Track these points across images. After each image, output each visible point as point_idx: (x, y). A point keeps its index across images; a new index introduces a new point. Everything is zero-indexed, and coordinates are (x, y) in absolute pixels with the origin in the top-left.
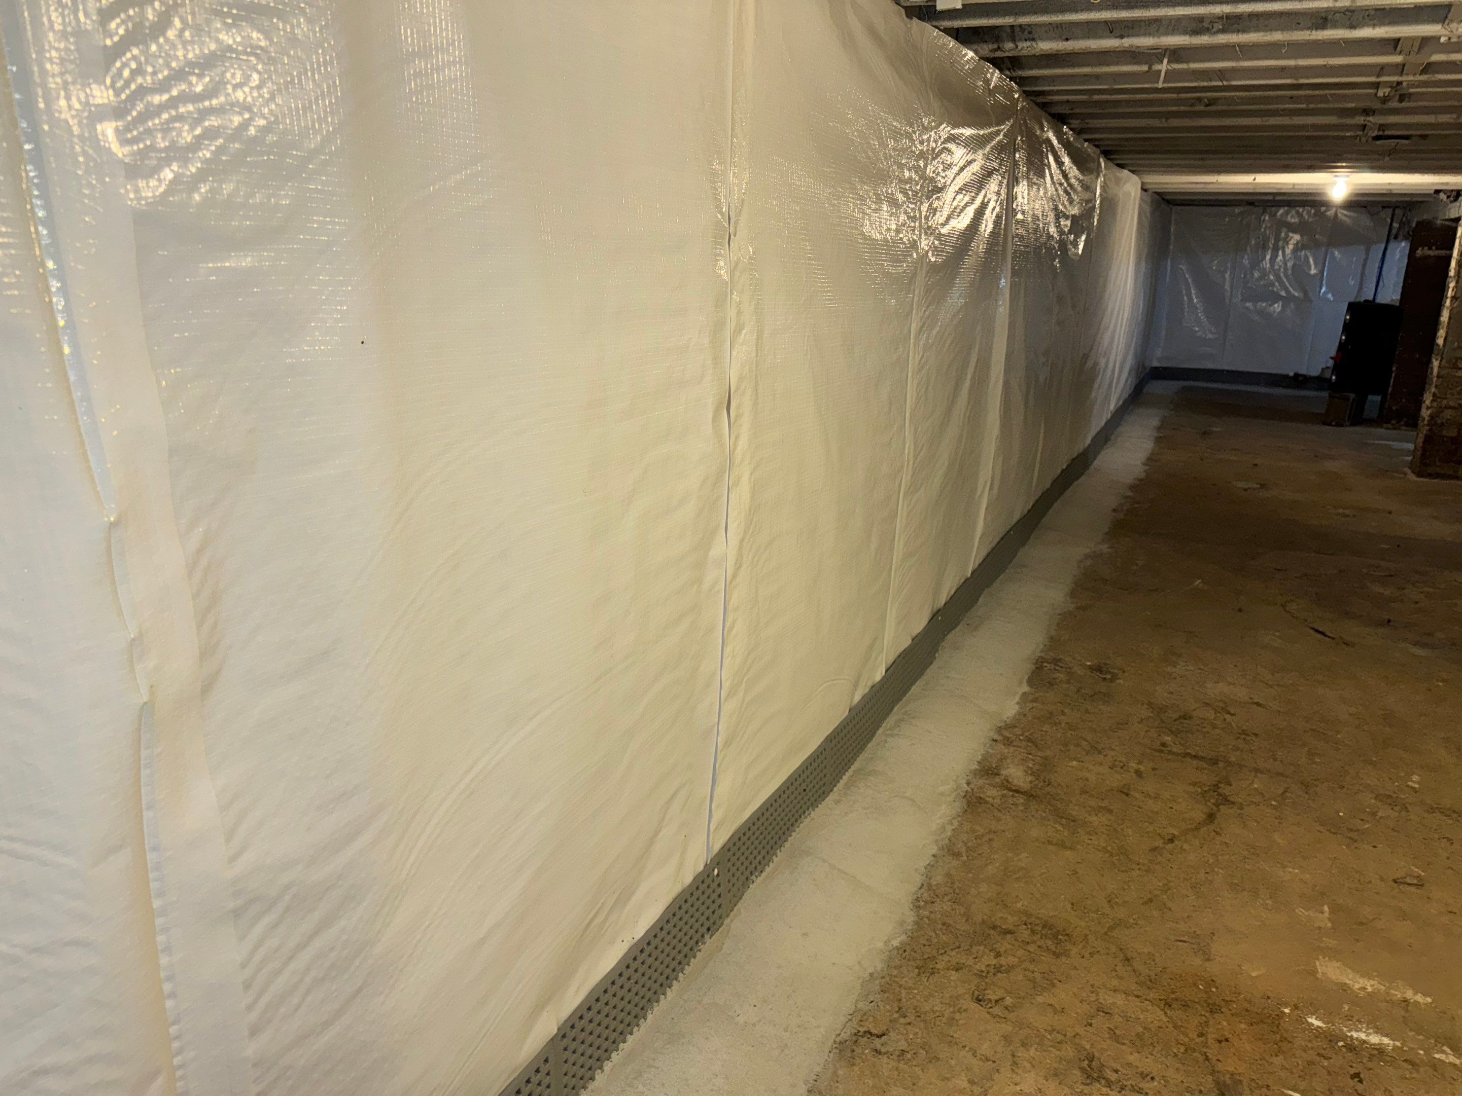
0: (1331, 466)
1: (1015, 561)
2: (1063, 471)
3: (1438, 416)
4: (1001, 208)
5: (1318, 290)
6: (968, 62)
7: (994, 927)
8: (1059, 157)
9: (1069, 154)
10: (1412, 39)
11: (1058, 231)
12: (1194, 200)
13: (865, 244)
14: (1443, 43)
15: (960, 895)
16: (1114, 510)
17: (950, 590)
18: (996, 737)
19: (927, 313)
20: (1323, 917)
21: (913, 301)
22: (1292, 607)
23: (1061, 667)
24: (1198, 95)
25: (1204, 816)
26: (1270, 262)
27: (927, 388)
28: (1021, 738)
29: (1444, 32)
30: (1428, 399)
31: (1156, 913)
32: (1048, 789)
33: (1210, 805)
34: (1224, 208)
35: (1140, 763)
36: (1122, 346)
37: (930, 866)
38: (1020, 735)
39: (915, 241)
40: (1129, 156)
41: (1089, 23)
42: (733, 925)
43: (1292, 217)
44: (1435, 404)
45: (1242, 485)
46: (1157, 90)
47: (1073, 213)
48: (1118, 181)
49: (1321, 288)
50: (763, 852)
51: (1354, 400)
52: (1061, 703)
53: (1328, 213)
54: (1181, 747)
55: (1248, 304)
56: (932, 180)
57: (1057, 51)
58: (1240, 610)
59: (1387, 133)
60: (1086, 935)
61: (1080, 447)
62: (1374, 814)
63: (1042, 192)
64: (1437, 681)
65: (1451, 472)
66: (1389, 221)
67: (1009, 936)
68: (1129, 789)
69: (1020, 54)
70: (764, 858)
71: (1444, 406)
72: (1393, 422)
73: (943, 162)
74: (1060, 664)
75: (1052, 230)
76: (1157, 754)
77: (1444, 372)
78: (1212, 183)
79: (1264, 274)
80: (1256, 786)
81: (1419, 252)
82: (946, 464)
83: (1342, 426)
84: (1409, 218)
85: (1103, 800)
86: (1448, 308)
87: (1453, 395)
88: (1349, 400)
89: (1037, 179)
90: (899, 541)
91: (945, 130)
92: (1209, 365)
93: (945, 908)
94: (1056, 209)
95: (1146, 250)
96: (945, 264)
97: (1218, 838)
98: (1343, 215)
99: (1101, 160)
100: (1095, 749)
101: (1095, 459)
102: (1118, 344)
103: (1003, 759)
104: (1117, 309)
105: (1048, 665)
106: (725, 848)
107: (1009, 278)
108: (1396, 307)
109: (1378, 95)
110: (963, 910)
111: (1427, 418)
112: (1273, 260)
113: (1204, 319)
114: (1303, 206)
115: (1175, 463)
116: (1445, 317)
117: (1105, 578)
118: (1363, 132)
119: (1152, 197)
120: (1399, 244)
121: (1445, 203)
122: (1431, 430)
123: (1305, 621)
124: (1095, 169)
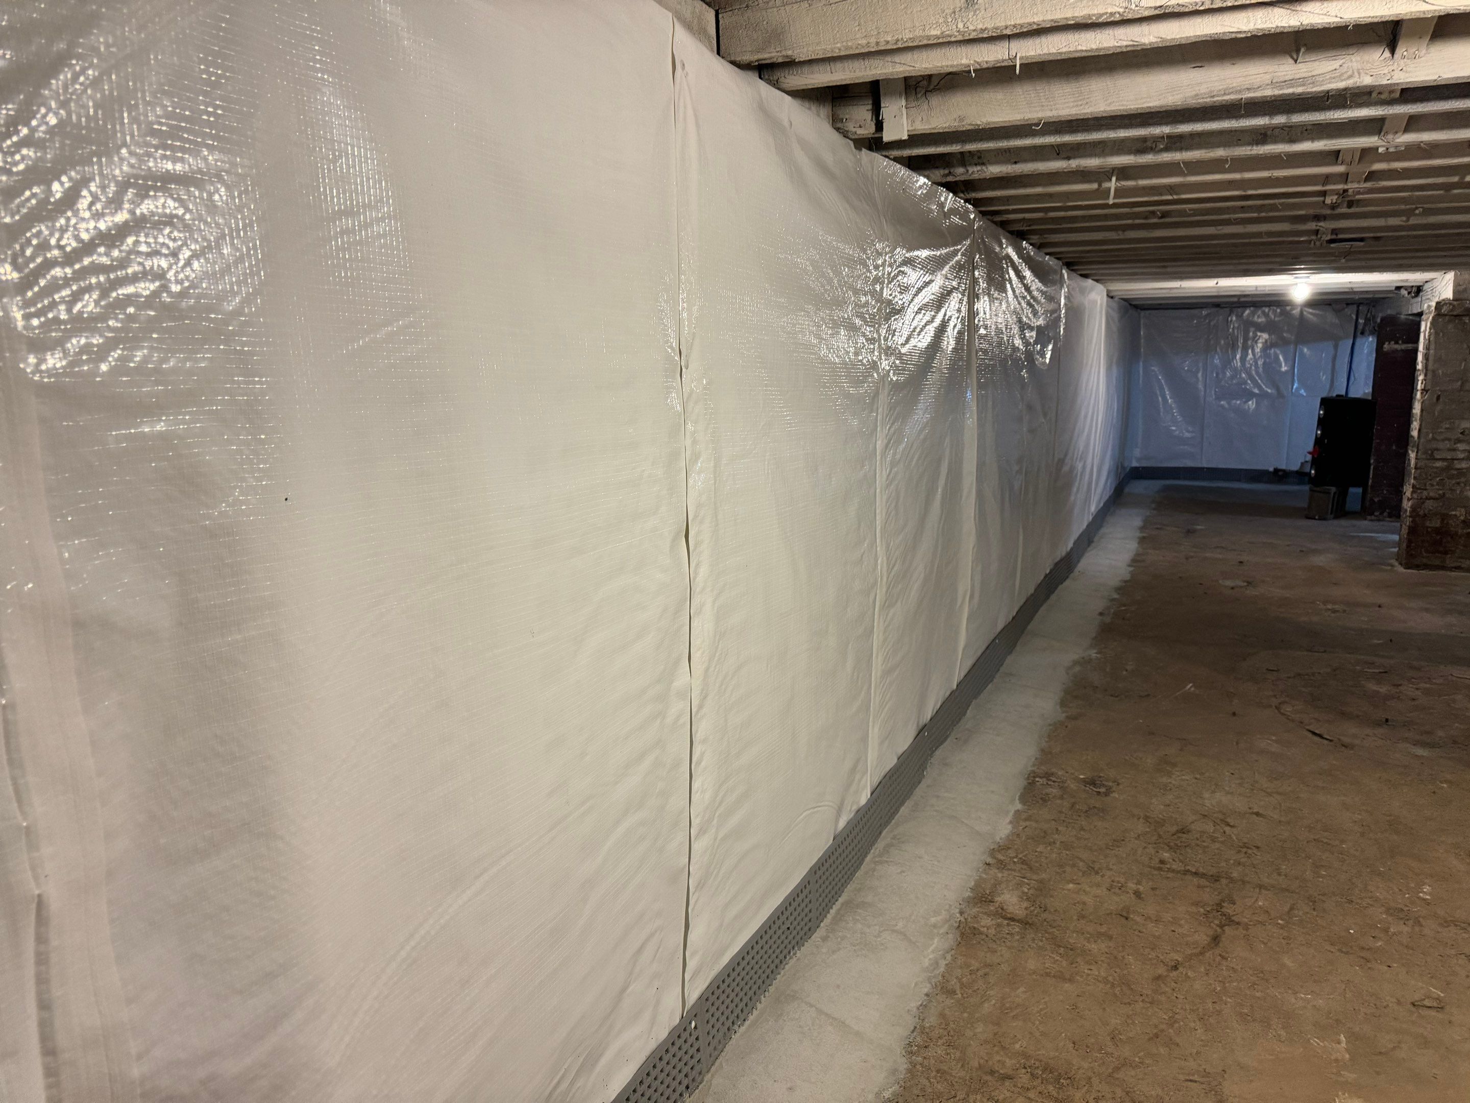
0: (1320, 560)
1: (1002, 670)
2: (1046, 576)
3: (1420, 508)
4: (963, 324)
5: (1290, 387)
6: (921, 187)
7: (992, 1072)
8: (1021, 272)
9: (1029, 269)
10: (1352, 151)
11: (1023, 343)
12: (1160, 304)
13: (823, 368)
14: (1381, 153)
15: (956, 1038)
16: (1101, 614)
17: (935, 705)
18: (989, 860)
19: (893, 429)
20: (1341, 1047)
21: (877, 420)
22: (1288, 709)
23: (1054, 782)
24: (1151, 208)
25: (1209, 939)
26: (1241, 362)
27: (897, 503)
28: (1015, 860)
29: (1380, 143)
30: (1408, 490)
31: (1162, 1050)
32: (1044, 916)
33: (1214, 926)
34: (1192, 311)
35: (1139, 883)
36: (1098, 450)
37: (923, 1007)
38: (1014, 858)
39: (875, 362)
40: (1093, 267)
41: (1035, 147)
42: (714, 1082)
43: (1259, 317)
44: (1415, 496)
45: (1229, 583)
46: (1107, 206)
47: (1038, 323)
48: (1083, 291)
49: (1293, 386)
50: (746, 999)
51: (1335, 493)
52: (1055, 821)
53: (1294, 312)
54: (1181, 864)
55: (1222, 403)
56: (889, 302)
57: (1007, 173)
58: (1234, 714)
59: (1341, 236)
60: (1090, 1078)
61: (1062, 551)
62: (1386, 930)
63: (1004, 306)
64: (1441, 782)
65: (1437, 562)
66: (1354, 317)
67: (1007, 1083)
68: (1128, 912)
69: (971, 178)
70: (746, 1005)
71: (1424, 497)
72: (1377, 513)
73: (899, 285)
74: (1053, 779)
75: (1018, 342)
76: (1156, 872)
77: (1422, 463)
78: (1176, 288)
79: (1236, 372)
80: (1260, 903)
81: (1386, 347)
82: (922, 575)
83: (1325, 519)
84: (1374, 313)
85: (1101, 925)
86: (1419, 401)
87: (1433, 485)
88: (1329, 493)
89: (999, 294)
90: (877, 657)
91: (901, 253)
92: (1189, 463)
93: (939, 1052)
94: (1020, 321)
95: (1116, 355)
96: (907, 382)
97: (1224, 963)
98: (1309, 313)
99: (1064, 271)
100: (1091, 870)
102: (1095, 445)
103: (997, 884)
104: (1090, 413)
105: (1040, 780)
106: (704, 998)
107: (975, 390)
108: (1369, 400)
109: (1326, 202)
110: (958, 1054)
111: (1409, 509)
112: (1243, 359)
113: (1179, 418)
114: (1269, 306)
115: (1161, 563)
116: (1417, 409)
117: (1095, 685)
118: (1316, 237)
119: (1120, 302)
120: (1367, 339)
121: (1406, 299)
122: (1414, 521)
123: (1302, 723)
124: (1059, 280)
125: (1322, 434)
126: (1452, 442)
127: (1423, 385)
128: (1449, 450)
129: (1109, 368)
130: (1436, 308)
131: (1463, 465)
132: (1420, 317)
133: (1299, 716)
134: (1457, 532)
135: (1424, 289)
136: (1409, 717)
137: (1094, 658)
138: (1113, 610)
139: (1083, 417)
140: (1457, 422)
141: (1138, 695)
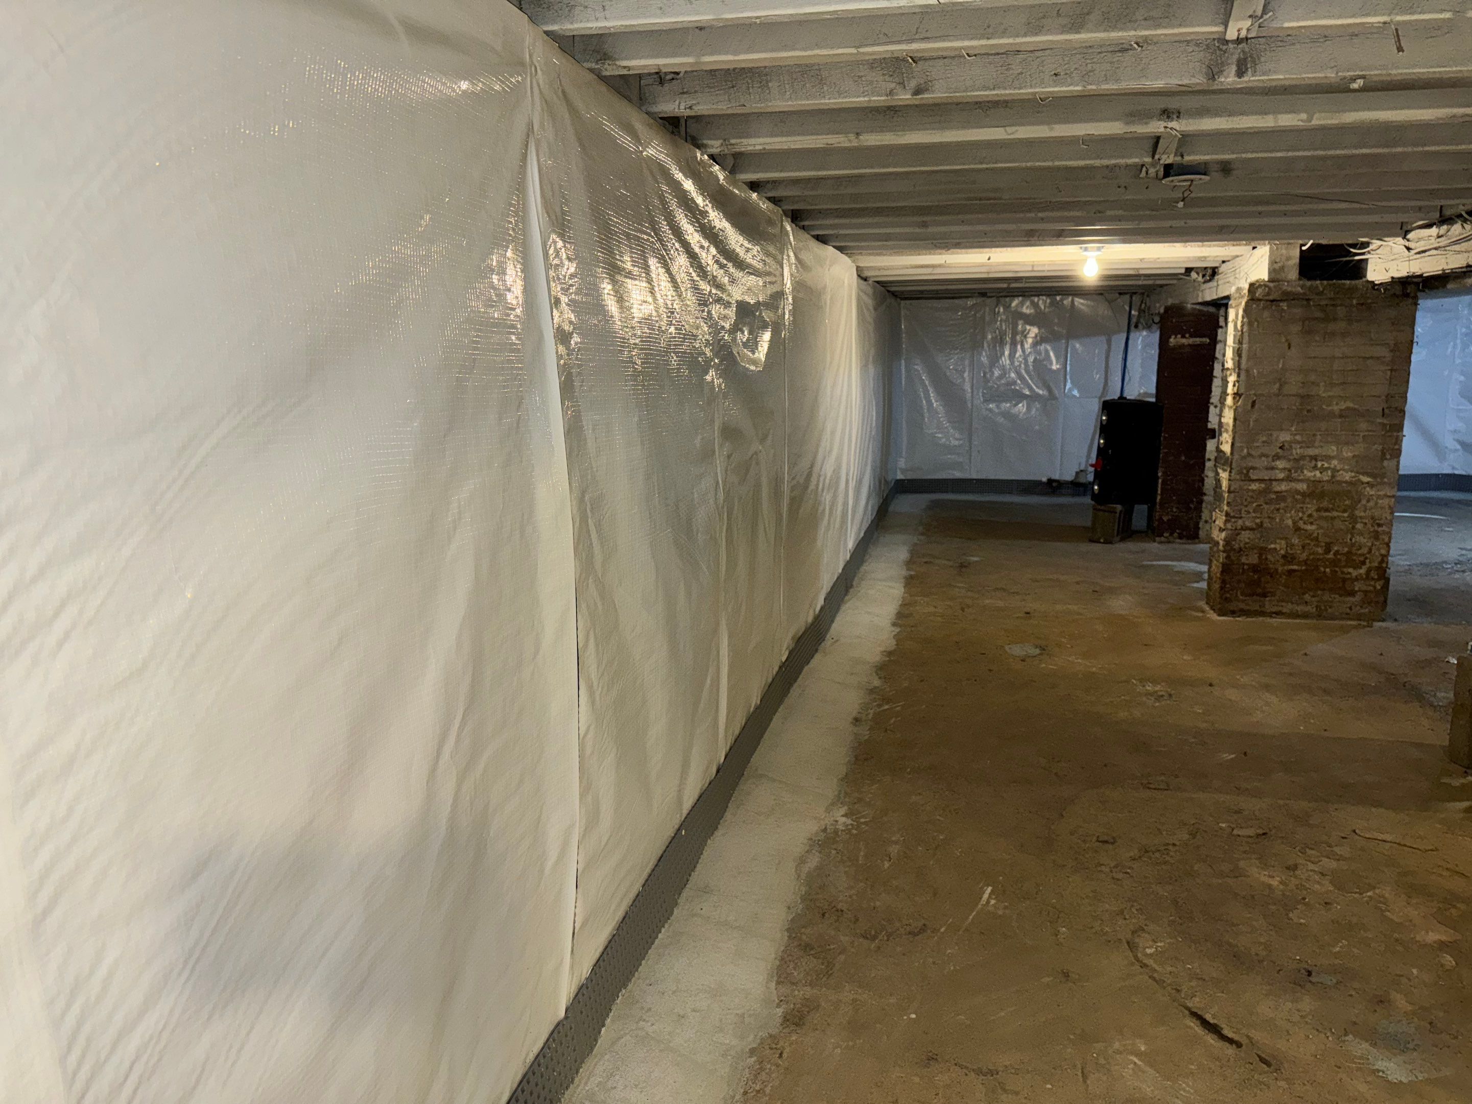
0: (1120, 604)
3: (1235, 540)
5: (1063, 387)
12: (922, 292)
16: (856, 722)
26: (1009, 359)
30: (1219, 518)
34: (956, 301)
36: (854, 471)
43: (1028, 308)
44: (1229, 526)
47: (739, 298)
48: (818, 261)
49: (1065, 386)
51: (1121, 512)
55: (991, 406)
61: (808, 616)
65: (1257, 608)
66: (1127, 308)
71: (1239, 527)
72: (1166, 534)
77: (1235, 486)
79: (1005, 371)
81: (1171, 341)
83: (1111, 543)
84: (1148, 304)
86: (1230, 407)
87: (1249, 512)
88: (1114, 512)
92: (958, 475)
95: (872, 351)
98: (1080, 304)
99: (788, 226)
101: (833, 621)
102: (848, 464)
104: (839, 428)
108: (1155, 403)
111: (1221, 543)
112: (1012, 356)
113: (946, 424)
114: (1038, 296)
115: (931, 618)
116: (1228, 417)
117: (839, 906)
118: (1153, 157)
119: (874, 288)
120: (1145, 333)
121: (1196, 284)
122: (1228, 557)
123: (1178, 991)
124: (780, 241)
125: (1105, 443)
126: (1270, 459)
127: (1236, 389)
128: (1267, 469)
129: (864, 367)
130: (1249, 291)
131: (1283, 487)
132: (1222, 304)
133: (1169, 969)
134: (1276, 570)
135: (1223, 268)
136: (1336, 955)
137: (841, 827)
138: (872, 711)
139: (829, 433)
140: (1275, 434)
141: (908, 928)
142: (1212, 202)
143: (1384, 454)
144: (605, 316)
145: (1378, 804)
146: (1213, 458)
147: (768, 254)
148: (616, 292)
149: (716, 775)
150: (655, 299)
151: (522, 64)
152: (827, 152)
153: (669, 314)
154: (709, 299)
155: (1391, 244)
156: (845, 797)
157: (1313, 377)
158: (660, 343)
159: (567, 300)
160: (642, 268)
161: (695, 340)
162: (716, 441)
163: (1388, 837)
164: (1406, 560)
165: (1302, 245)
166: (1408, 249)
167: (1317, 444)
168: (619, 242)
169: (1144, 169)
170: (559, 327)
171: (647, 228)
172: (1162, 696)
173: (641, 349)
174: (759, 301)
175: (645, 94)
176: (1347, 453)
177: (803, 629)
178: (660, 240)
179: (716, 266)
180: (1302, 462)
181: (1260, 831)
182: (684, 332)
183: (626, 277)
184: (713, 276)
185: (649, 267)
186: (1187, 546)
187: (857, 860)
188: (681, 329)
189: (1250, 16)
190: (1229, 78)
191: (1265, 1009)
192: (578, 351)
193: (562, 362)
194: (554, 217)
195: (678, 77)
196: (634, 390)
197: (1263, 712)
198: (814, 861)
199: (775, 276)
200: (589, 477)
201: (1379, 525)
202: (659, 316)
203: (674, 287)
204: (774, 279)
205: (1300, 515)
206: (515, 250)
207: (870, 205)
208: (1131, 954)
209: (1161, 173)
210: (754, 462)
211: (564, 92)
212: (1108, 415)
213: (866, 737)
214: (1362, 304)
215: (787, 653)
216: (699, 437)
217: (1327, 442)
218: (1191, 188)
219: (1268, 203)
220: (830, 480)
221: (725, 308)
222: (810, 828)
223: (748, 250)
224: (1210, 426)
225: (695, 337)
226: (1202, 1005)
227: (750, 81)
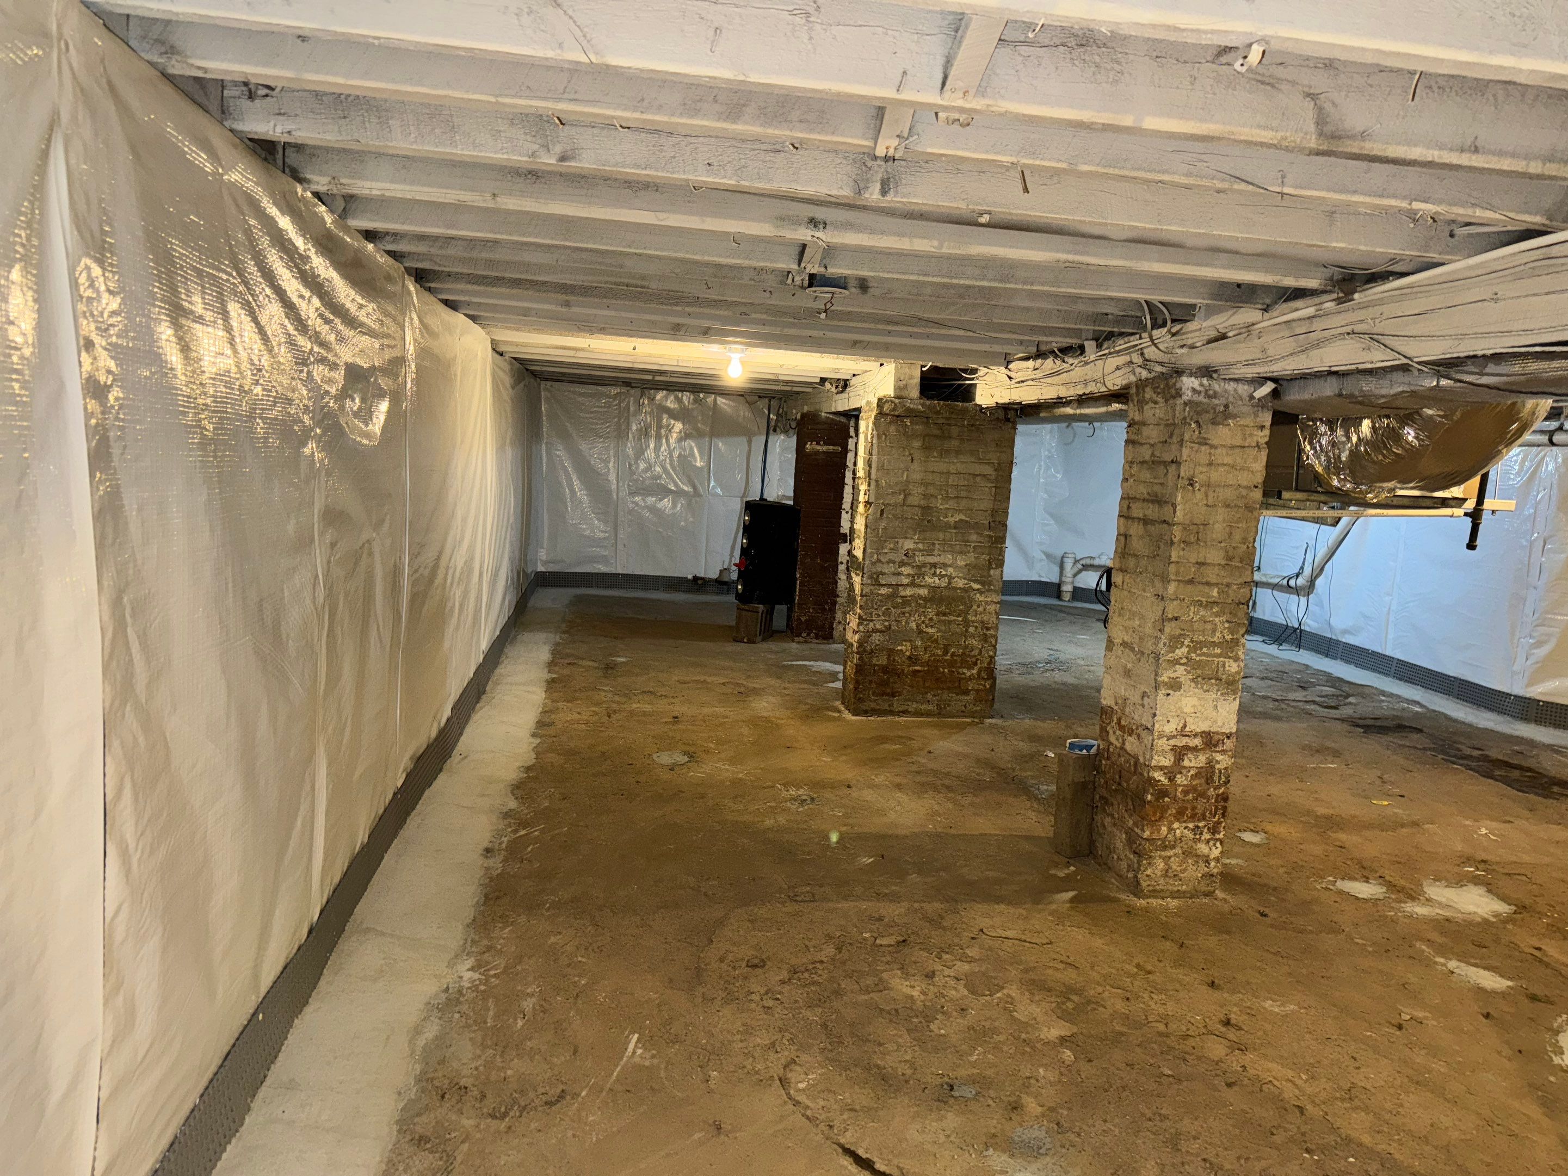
0: (764, 706)
3: (867, 642)
5: (706, 484)
12: (564, 374)
22: (800, 1083)
26: (655, 452)
30: (854, 621)
34: (600, 388)
43: (672, 402)
44: (861, 628)
48: (446, 328)
49: (709, 483)
51: (763, 612)
55: (636, 499)
58: (718, 1125)
65: (886, 707)
66: (767, 412)
71: (870, 630)
72: (804, 635)
77: (867, 590)
78: (583, 350)
79: (650, 465)
81: (809, 447)
83: (754, 642)
84: (786, 409)
86: (862, 515)
87: (879, 616)
88: (757, 612)
92: (603, 568)
95: (510, 433)
98: (722, 403)
99: (410, 286)
101: (461, 734)
111: (855, 644)
112: (658, 449)
113: (591, 515)
114: (682, 391)
115: (575, 726)
116: (860, 524)
117: (463, 1082)
118: (799, 265)
119: (511, 364)
120: (782, 437)
121: (830, 394)
122: (861, 659)
123: (831, 1127)
124: (400, 300)
125: (748, 543)
126: (897, 565)
127: (866, 497)
128: (894, 574)
129: (501, 449)
130: (878, 405)
131: (908, 592)
132: (854, 415)
133: (822, 1103)
134: (903, 670)
135: (854, 381)
136: (974, 1065)
137: (467, 985)
138: (505, 839)
139: (459, 520)
140: (901, 541)
141: (544, 1098)
142: (848, 316)
143: (990, 563)
144: (162, 367)
145: (999, 900)
146: (845, 562)
147: (387, 314)
148: (180, 339)
149: (308, 936)
150: (235, 352)
151: (46, 35)
152: (459, 208)
153: (255, 372)
154: (309, 358)
155: (995, 372)
156: (471, 947)
157: (931, 490)
158: (240, 406)
159: (104, 343)
160: (219, 313)
161: (290, 404)
162: (316, 526)
163: (1010, 934)
164: (1007, 659)
165: (922, 366)
166: (1010, 378)
167: (936, 552)
168: (186, 278)
169: (790, 276)
170: (90, 377)
171: (227, 266)
172: (805, 800)
173: (214, 412)
174: (374, 366)
175: (228, 107)
176: (960, 563)
177: (425, 746)
178: (246, 283)
179: (319, 321)
180: (923, 569)
181: (901, 939)
182: (274, 394)
183: (194, 321)
184: (316, 332)
185: (228, 312)
186: (822, 646)
187: (485, 1022)
188: (270, 391)
189: (898, 136)
190: (873, 195)
191: (913, 1134)
192: (119, 409)
193: (93, 421)
194: (88, 235)
195: (274, 93)
196: (202, 461)
197: (896, 812)
198: (431, 1031)
199: (394, 339)
200: (131, 572)
201: (988, 629)
202: (241, 373)
203: (262, 339)
204: (393, 343)
205: (923, 618)
206: (25, 271)
207: (507, 275)
208: (783, 1092)
209: (806, 283)
210: (366, 552)
211: (110, 84)
212: (751, 516)
213: (499, 871)
214: (972, 426)
215: (404, 776)
216: (293, 522)
217: (944, 551)
218: (833, 301)
219: (897, 323)
220: (461, 573)
221: (331, 369)
222: (428, 988)
223: (361, 307)
224: (842, 531)
225: (289, 401)
226: (853, 1140)
227: (366, 114)
